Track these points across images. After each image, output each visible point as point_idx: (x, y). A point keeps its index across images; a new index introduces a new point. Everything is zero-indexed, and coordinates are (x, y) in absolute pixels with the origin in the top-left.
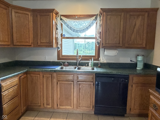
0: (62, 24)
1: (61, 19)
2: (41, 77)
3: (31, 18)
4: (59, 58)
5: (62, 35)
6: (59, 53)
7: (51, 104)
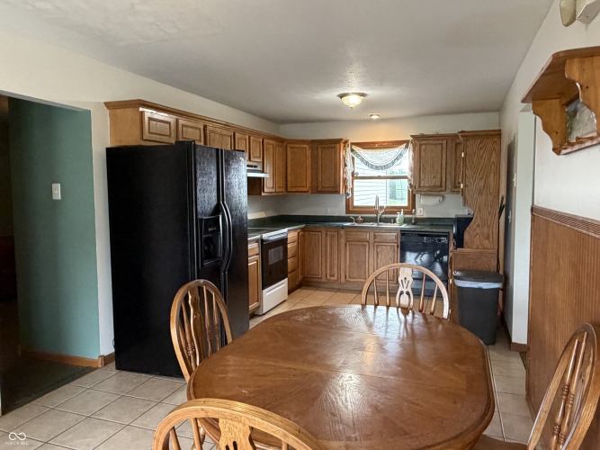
0: (353, 158)
1: (352, 150)
2: (324, 236)
4: (348, 211)
5: (353, 174)
6: (349, 203)
7: (336, 276)
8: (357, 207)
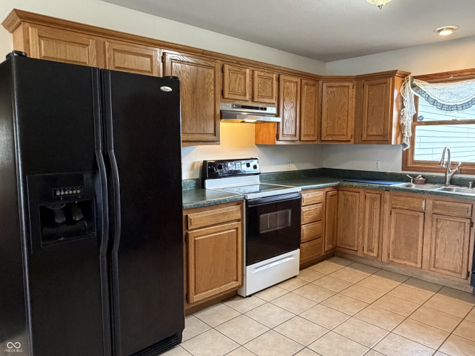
1: (413, 86)
2: (362, 197)
3: (352, 92)
5: (415, 117)
7: (376, 250)
8: (418, 162)
